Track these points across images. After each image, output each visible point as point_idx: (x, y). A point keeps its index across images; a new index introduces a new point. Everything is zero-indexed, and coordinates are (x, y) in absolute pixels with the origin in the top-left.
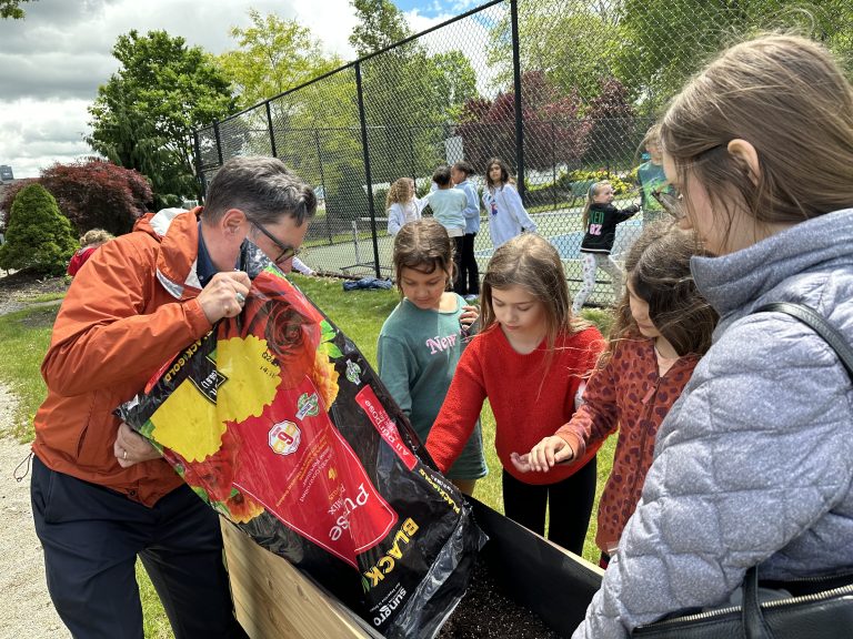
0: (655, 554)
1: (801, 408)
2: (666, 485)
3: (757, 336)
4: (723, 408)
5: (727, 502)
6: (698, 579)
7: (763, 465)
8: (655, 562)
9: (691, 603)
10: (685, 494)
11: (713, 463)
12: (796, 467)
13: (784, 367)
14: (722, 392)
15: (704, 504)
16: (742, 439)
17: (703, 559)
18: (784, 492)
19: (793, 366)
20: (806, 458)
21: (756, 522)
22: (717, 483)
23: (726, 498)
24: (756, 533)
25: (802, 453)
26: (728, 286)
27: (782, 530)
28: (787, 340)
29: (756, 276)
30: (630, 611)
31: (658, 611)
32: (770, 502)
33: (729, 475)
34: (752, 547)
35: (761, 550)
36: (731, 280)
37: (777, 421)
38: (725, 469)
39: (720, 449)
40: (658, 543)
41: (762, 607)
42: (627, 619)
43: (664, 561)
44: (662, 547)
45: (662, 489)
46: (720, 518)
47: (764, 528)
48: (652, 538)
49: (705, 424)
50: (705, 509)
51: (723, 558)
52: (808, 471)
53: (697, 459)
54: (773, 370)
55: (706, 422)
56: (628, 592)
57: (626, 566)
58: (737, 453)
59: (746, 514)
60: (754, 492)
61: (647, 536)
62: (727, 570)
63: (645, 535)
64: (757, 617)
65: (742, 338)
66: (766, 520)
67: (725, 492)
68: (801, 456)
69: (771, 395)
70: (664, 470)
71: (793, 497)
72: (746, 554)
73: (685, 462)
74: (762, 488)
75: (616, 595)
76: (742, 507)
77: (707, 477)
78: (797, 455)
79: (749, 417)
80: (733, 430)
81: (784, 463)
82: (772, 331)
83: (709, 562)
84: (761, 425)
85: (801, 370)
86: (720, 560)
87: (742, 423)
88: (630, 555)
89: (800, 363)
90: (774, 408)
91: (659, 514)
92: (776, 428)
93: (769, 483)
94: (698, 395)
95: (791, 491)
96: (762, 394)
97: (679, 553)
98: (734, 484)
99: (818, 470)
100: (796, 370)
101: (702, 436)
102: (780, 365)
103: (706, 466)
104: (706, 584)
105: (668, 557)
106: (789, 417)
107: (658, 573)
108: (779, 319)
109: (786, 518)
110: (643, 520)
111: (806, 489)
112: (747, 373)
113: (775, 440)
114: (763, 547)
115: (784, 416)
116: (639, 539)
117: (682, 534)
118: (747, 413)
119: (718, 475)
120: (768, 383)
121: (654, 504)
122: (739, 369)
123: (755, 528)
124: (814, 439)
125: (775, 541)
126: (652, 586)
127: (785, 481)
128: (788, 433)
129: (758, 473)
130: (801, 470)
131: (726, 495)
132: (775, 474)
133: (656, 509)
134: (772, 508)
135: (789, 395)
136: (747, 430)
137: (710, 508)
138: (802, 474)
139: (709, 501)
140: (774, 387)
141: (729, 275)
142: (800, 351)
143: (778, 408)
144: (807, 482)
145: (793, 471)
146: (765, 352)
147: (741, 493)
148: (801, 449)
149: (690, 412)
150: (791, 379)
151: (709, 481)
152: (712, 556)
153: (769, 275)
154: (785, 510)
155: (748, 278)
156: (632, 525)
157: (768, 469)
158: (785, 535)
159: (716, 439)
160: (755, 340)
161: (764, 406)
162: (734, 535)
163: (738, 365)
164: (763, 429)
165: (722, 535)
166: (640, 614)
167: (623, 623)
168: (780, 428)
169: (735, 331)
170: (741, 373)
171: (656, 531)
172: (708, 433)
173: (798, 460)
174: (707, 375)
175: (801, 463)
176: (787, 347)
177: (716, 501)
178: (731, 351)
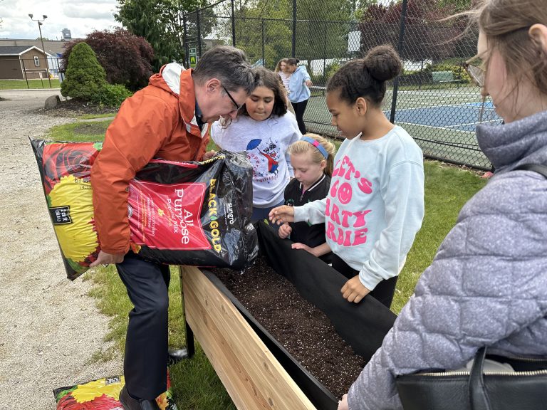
0: (415, 330)
1: (534, 243)
2: (429, 287)
3: (509, 188)
4: (476, 238)
5: (468, 303)
6: (442, 351)
7: (498, 281)
8: (415, 335)
9: (436, 365)
10: (441, 294)
11: (463, 276)
12: (523, 285)
13: (526, 213)
14: (477, 226)
15: (452, 303)
16: (486, 261)
17: (447, 338)
18: (511, 301)
19: (534, 212)
20: (532, 279)
21: (486, 319)
22: (463, 290)
23: (468, 301)
24: (486, 326)
25: (529, 275)
27: (505, 327)
28: (532, 193)
30: (396, 365)
31: (413, 368)
32: (499, 306)
33: (472, 285)
34: (482, 336)
35: (490, 338)
37: (512, 251)
38: (470, 281)
39: (469, 265)
40: (418, 324)
41: (484, 375)
42: (393, 370)
43: (421, 335)
44: (421, 328)
45: (426, 289)
46: (461, 314)
47: (492, 324)
48: (414, 321)
49: (461, 248)
50: (452, 306)
51: (460, 339)
52: (532, 289)
53: (451, 271)
54: (517, 214)
55: (461, 246)
56: (395, 353)
57: (396, 336)
58: (480, 270)
59: (480, 313)
60: (488, 299)
61: (412, 319)
62: (463, 347)
63: (411, 318)
64: (479, 383)
65: (498, 188)
66: (494, 318)
67: (468, 296)
68: (528, 278)
69: (513, 232)
70: (430, 276)
71: (515, 305)
72: (475, 339)
73: (443, 273)
74: (494, 296)
75: (388, 353)
76: (478, 306)
77: (457, 284)
78: (525, 276)
79: (493, 246)
80: (480, 254)
81: (514, 281)
82: (522, 185)
83: (451, 341)
84: (501, 253)
85: (539, 215)
86: (458, 341)
87: (488, 250)
88: (400, 329)
89: (540, 210)
90: (513, 241)
91: (421, 305)
92: (512, 256)
93: (500, 294)
94: (460, 227)
95: (515, 301)
96: (506, 231)
97: (431, 331)
98: (474, 292)
99: (539, 289)
100: (535, 215)
101: (458, 256)
102: (524, 210)
103: (457, 277)
104: (447, 355)
105: (423, 334)
106: (523, 249)
107: (416, 344)
108: (530, 177)
109: (509, 319)
110: (411, 308)
111: (527, 301)
112: (498, 214)
113: (510, 264)
114: (490, 336)
115: (519, 248)
116: (406, 320)
117: (434, 321)
118: (492, 244)
119: (465, 284)
120: (512, 223)
121: (420, 298)
122: (492, 212)
123: (485, 323)
124: (540, 266)
125: (499, 333)
126: (411, 351)
127: (512, 294)
128: (521, 260)
129: (493, 286)
130: (526, 287)
131: (468, 298)
132: (506, 288)
133: (420, 302)
134: (500, 311)
135: (527, 233)
136: (491, 255)
137: (456, 306)
138: (526, 291)
139: (456, 301)
140: (516, 226)
142: (540, 201)
143: (516, 242)
144: (529, 297)
145: (519, 287)
146: (514, 200)
147: (479, 298)
148: (529, 273)
149: (452, 238)
150: (530, 222)
151: (457, 288)
152: (453, 337)
154: (509, 314)
156: (404, 310)
157: (501, 284)
158: (507, 330)
159: (467, 259)
160: (508, 191)
161: (506, 240)
162: (470, 327)
163: (492, 209)
164: (503, 256)
165: (461, 324)
166: (402, 368)
167: (391, 372)
168: (515, 257)
169: (495, 183)
170: (493, 214)
171: (418, 316)
172: (462, 254)
173: (525, 280)
174: (469, 212)
175: (527, 282)
176: (531, 198)
177: (460, 301)
178: (489, 198)
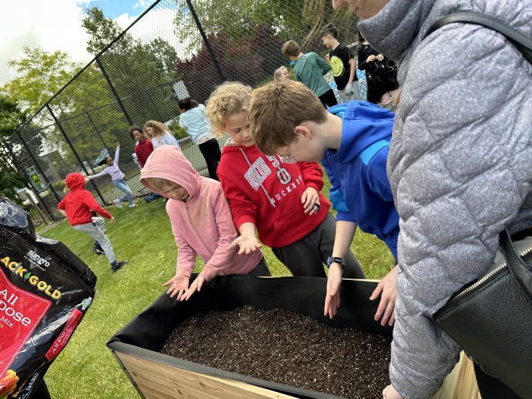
0: (428, 255)
1: (496, 91)
2: (416, 200)
3: (438, 50)
4: (437, 119)
5: (468, 190)
6: (469, 259)
7: (485, 149)
8: (431, 261)
10: (433, 200)
11: (446, 165)
12: (509, 138)
13: (470, 64)
14: (430, 107)
15: (452, 200)
16: (461, 136)
17: (466, 243)
18: (508, 162)
19: (477, 59)
20: (514, 128)
21: (496, 195)
22: (456, 180)
23: (467, 188)
24: (500, 203)
25: (509, 126)
26: (394, 32)
27: (518, 192)
28: (463, 41)
29: (412, 13)
30: (427, 305)
31: (447, 296)
32: (501, 174)
33: (462, 168)
34: (502, 216)
35: (509, 215)
36: (395, 26)
37: (482, 110)
38: (457, 166)
39: (446, 151)
40: (428, 246)
41: (522, 257)
42: (426, 311)
43: (437, 257)
44: (432, 248)
45: (413, 204)
46: (468, 206)
47: (505, 197)
48: (422, 244)
49: (426, 139)
50: (454, 204)
51: (481, 235)
52: (519, 138)
53: (431, 169)
54: (463, 70)
55: (427, 137)
56: (420, 292)
57: (411, 274)
58: (461, 148)
59: (486, 192)
60: (486, 173)
61: (417, 244)
62: (488, 241)
63: (415, 245)
64: (521, 266)
65: (427, 57)
66: (504, 190)
67: (464, 183)
68: (510, 129)
69: (470, 91)
70: (409, 190)
71: (516, 163)
72: (498, 224)
73: (424, 175)
74: (490, 167)
75: (411, 297)
76: (481, 188)
77: (445, 178)
78: (506, 129)
79: (460, 117)
80: (451, 133)
81: (499, 140)
82: (449, 40)
83: (472, 243)
84: (471, 118)
85: (484, 60)
86: (479, 237)
87: (456, 124)
88: (410, 264)
89: (481, 54)
90: (475, 100)
91: (419, 224)
92: (484, 115)
93: (495, 161)
94: (412, 120)
95: (513, 159)
96: (462, 94)
97: (446, 244)
98: (468, 174)
99: (526, 133)
100: (480, 62)
101: (428, 149)
102: (467, 62)
103: (441, 170)
104: (476, 260)
105: (439, 253)
106: (490, 103)
107: (437, 268)
108: (450, 29)
109: (518, 182)
110: (408, 234)
111: (524, 152)
112: (443, 82)
113: (485, 125)
114: (509, 212)
115: (486, 104)
116: (411, 249)
117: (443, 231)
118: (457, 114)
119: (454, 173)
120: (463, 82)
121: (413, 218)
122: (437, 83)
123: (498, 200)
124: (513, 110)
125: (516, 203)
126: (436, 280)
127: (505, 154)
128: (492, 115)
129: (483, 157)
130: (513, 139)
131: (465, 186)
132: (496, 152)
133: (416, 222)
134: (505, 178)
135: (482, 84)
136: (462, 127)
137: (457, 201)
138: (516, 142)
139: (454, 196)
140: (469, 84)
141: (392, 22)
142: (477, 45)
143: (478, 99)
144: (523, 146)
145: (508, 143)
146: (451, 59)
147: (476, 179)
148: (507, 123)
149: (411, 136)
150: (479, 71)
151: (448, 182)
152: (472, 237)
153: (421, 7)
154: (515, 175)
155: (407, 18)
156: (402, 241)
157: (489, 150)
158: (521, 195)
159: (440, 147)
160: (439, 53)
161: (468, 103)
162: (484, 213)
163: (434, 80)
164: (474, 121)
165: (474, 217)
166: (435, 304)
167: (425, 315)
168: (486, 115)
169: (419, 56)
170: (438, 85)
171: (422, 237)
172: (431, 145)
173: (508, 133)
174: (412, 100)
175: (511, 134)
176: (466, 46)
177: (459, 194)
178: (424, 72)
